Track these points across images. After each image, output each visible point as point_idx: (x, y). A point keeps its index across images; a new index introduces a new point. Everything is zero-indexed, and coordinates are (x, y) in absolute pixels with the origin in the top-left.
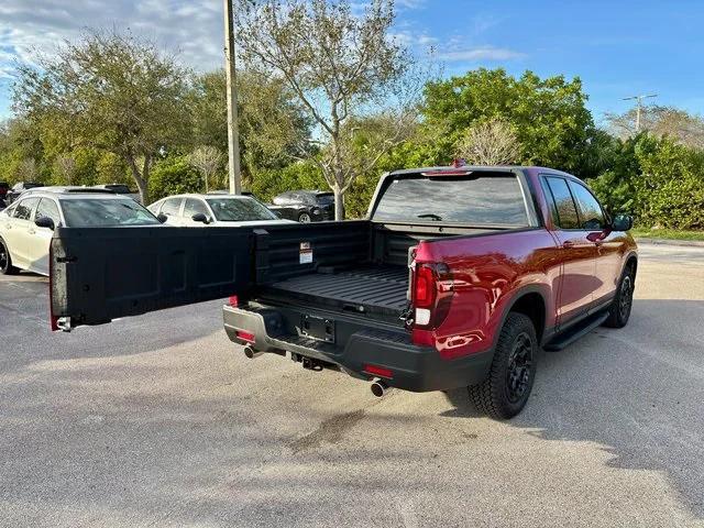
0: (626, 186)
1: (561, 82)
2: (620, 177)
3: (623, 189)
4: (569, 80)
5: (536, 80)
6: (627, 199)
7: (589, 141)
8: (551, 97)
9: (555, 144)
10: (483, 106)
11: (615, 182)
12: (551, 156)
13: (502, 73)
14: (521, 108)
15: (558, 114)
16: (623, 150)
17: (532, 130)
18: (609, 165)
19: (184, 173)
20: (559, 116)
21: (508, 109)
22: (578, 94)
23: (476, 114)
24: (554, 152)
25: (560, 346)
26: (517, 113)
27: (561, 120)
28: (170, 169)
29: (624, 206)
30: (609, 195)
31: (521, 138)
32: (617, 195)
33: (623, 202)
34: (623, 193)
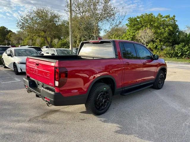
0: (188, 47)
1: (169, 17)
2: (186, 44)
3: (187, 48)
4: (171, 16)
5: (161, 16)
6: (188, 51)
7: (177, 34)
8: (165, 21)
9: (166, 35)
10: (144, 24)
11: (184, 46)
12: (164, 38)
13: (152, 14)
14: (156, 24)
15: (167, 26)
16: (187, 36)
17: (159, 31)
18: (183, 41)
19: (66, 43)
20: (168, 26)
21: (152, 25)
22: (174, 20)
23: (142, 27)
24: (165, 37)
25: (126, 94)
26: (155, 26)
27: (168, 28)
28: (63, 42)
29: (187, 53)
30: (182, 50)
31: (156, 33)
32: (184, 50)
33: (186, 52)
34: (187, 49)
